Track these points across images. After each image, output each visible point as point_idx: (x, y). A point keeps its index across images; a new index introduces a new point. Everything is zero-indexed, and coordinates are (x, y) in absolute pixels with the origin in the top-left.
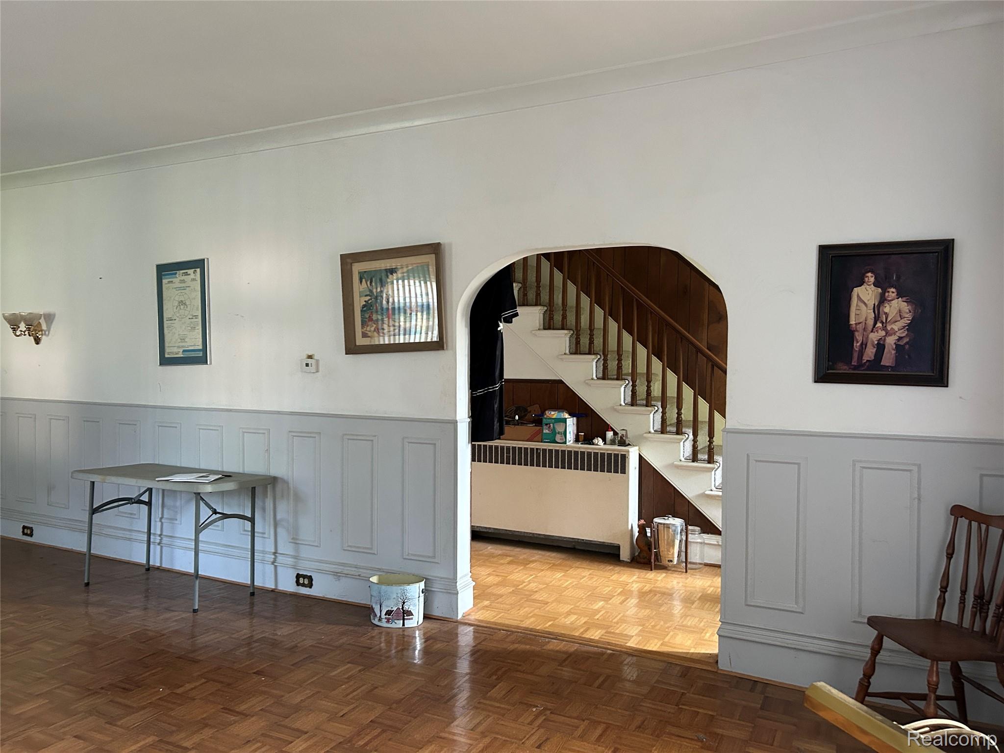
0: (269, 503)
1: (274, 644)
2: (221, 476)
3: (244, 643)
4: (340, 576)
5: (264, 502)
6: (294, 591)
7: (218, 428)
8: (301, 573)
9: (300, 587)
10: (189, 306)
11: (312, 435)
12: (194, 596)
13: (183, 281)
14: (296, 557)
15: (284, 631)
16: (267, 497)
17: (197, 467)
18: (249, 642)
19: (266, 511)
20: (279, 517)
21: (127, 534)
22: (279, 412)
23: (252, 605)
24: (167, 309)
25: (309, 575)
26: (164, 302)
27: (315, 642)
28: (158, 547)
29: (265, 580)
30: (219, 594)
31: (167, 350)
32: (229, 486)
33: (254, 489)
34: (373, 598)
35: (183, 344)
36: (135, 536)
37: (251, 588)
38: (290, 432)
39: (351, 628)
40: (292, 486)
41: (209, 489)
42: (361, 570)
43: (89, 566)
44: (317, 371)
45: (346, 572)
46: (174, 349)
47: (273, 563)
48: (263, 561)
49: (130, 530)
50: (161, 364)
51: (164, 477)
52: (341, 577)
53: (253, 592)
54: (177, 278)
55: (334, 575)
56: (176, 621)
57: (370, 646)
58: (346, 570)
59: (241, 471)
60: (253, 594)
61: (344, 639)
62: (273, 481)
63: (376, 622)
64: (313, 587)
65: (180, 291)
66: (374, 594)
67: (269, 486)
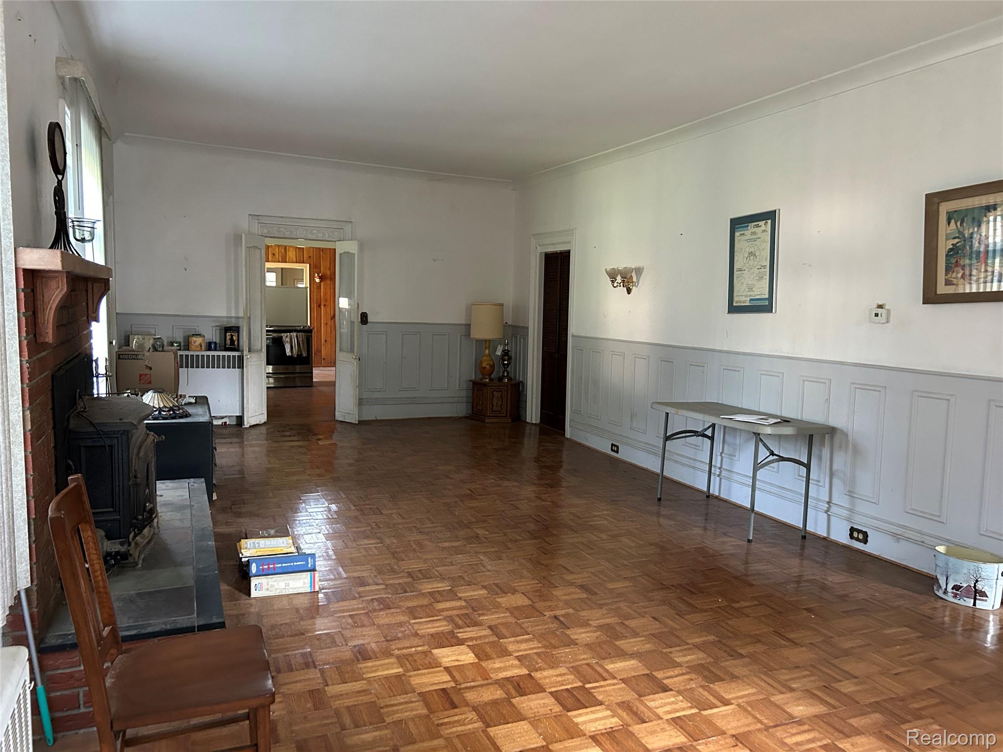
0: (826, 452)
1: (824, 588)
2: (779, 420)
3: (794, 580)
4: (900, 538)
5: (821, 451)
6: (847, 544)
7: (780, 375)
8: (855, 527)
9: (854, 541)
10: (758, 257)
11: (877, 389)
12: (749, 527)
13: (754, 233)
14: (851, 510)
15: (836, 578)
16: (824, 447)
17: (756, 409)
18: (799, 580)
19: (823, 458)
20: (835, 467)
21: (691, 463)
22: (842, 362)
23: (803, 547)
24: (737, 261)
25: (864, 530)
26: (735, 254)
27: (868, 597)
28: (718, 479)
29: (817, 526)
30: (772, 530)
31: (736, 299)
32: (788, 430)
33: (811, 437)
34: (938, 568)
35: (751, 293)
36: (698, 465)
37: (803, 532)
38: (852, 383)
39: (911, 593)
40: (851, 438)
41: (769, 431)
42: (926, 537)
43: (661, 485)
44: (888, 322)
45: (907, 535)
46: (742, 299)
47: (826, 512)
48: (816, 508)
49: (695, 460)
50: (729, 312)
51: (728, 415)
52: (901, 540)
53: (804, 536)
54: (748, 230)
55: (893, 536)
56: (733, 545)
57: (932, 617)
58: (909, 534)
59: (799, 418)
60: (804, 537)
61: (901, 602)
62: (832, 431)
63: (940, 593)
64: (868, 543)
65: (750, 243)
66: (940, 563)
67: (827, 435)
